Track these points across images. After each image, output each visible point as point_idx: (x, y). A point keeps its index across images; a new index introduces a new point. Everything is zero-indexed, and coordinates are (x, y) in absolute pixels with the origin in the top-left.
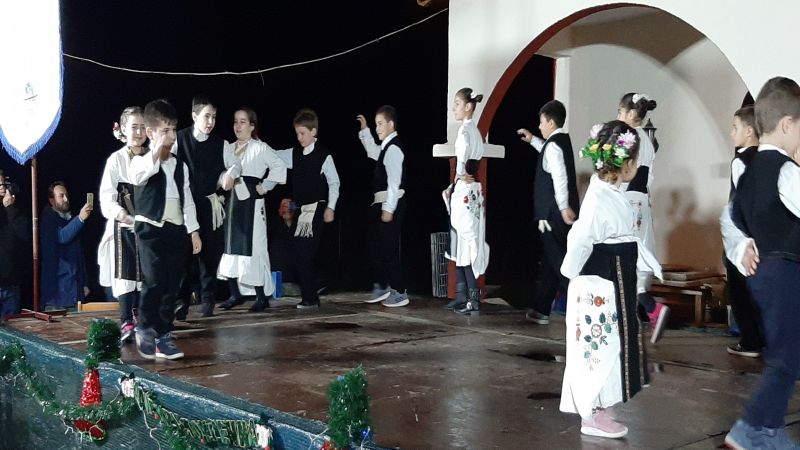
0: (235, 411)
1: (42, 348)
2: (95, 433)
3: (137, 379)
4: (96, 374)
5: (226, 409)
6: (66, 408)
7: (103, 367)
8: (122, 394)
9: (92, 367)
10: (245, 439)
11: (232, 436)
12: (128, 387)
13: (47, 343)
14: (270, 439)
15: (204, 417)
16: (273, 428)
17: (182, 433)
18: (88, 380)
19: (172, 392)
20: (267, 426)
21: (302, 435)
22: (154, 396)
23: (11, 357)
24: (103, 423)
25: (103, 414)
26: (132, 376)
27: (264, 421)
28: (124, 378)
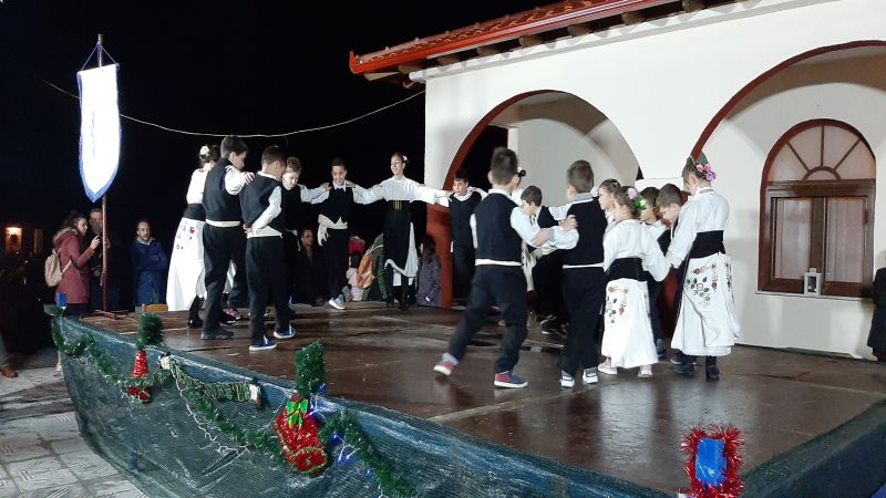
0: (236, 376)
1: (106, 336)
2: (143, 397)
3: (172, 356)
4: (144, 354)
6: (123, 379)
7: (149, 348)
8: (161, 368)
9: (141, 348)
10: (242, 395)
11: (235, 394)
12: (165, 363)
13: (110, 333)
14: (258, 394)
15: (216, 380)
16: (260, 386)
17: (202, 393)
18: (138, 358)
19: (195, 364)
20: (257, 385)
21: (280, 391)
22: (183, 367)
23: (84, 345)
24: (149, 389)
25: (147, 383)
26: (168, 354)
27: (255, 382)
28: (162, 356)
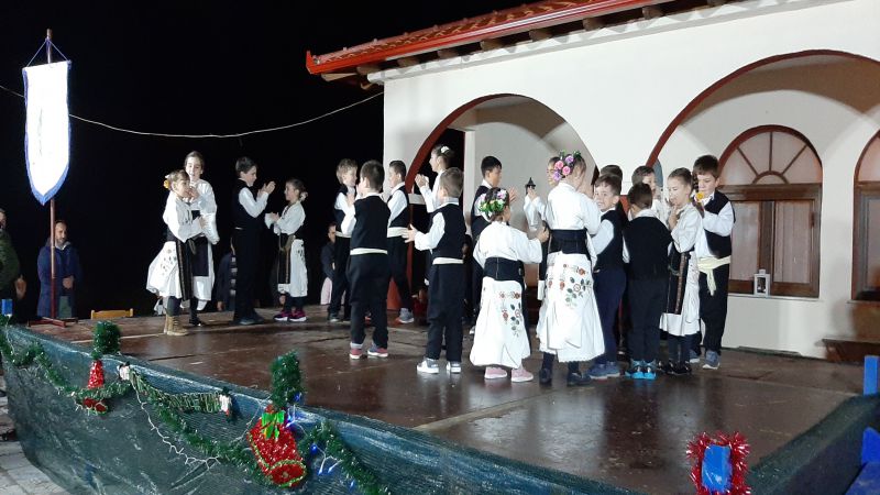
0: (204, 386)
2: (100, 409)
3: (131, 366)
4: (100, 364)
5: (198, 385)
6: (77, 391)
7: (105, 358)
8: (120, 378)
9: (97, 358)
10: (212, 406)
11: (203, 405)
12: (125, 373)
13: (61, 343)
14: (229, 405)
15: (182, 391)
16: (232, 397)
18: (94, 368)
19: (158, 374)
20: (227, 395)
24: (106, 401)
25: (106, 394)
27: (226, 392)
28: (121, 366)
